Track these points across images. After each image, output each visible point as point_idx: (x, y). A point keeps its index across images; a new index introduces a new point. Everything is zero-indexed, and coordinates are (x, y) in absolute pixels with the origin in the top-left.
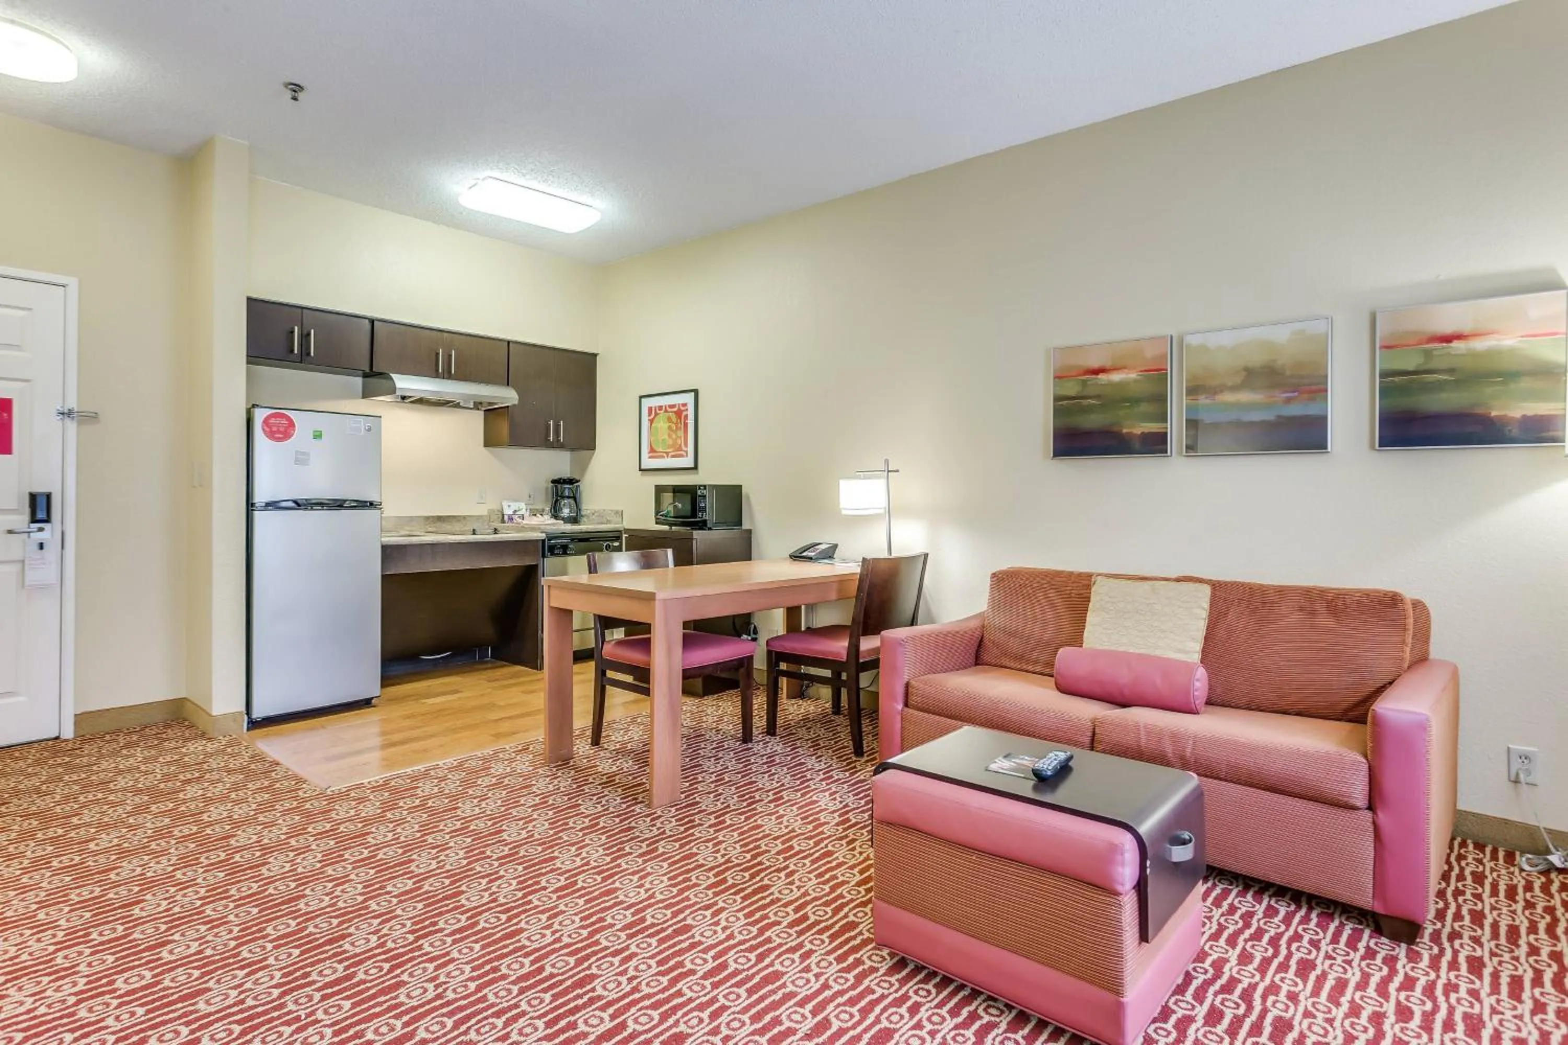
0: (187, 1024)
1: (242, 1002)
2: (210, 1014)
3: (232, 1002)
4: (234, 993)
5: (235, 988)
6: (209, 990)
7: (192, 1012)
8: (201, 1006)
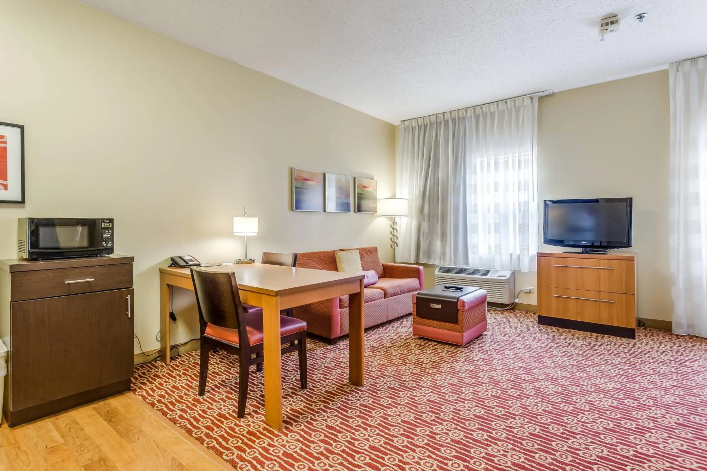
0: (616, 450)
1: (592, 442)
2: (606, 447)
3: (595, 445)
4: (591, 448)
5: (589, 449)
6: (597, 456)
7: (611, 452)
8: (606, 452)
